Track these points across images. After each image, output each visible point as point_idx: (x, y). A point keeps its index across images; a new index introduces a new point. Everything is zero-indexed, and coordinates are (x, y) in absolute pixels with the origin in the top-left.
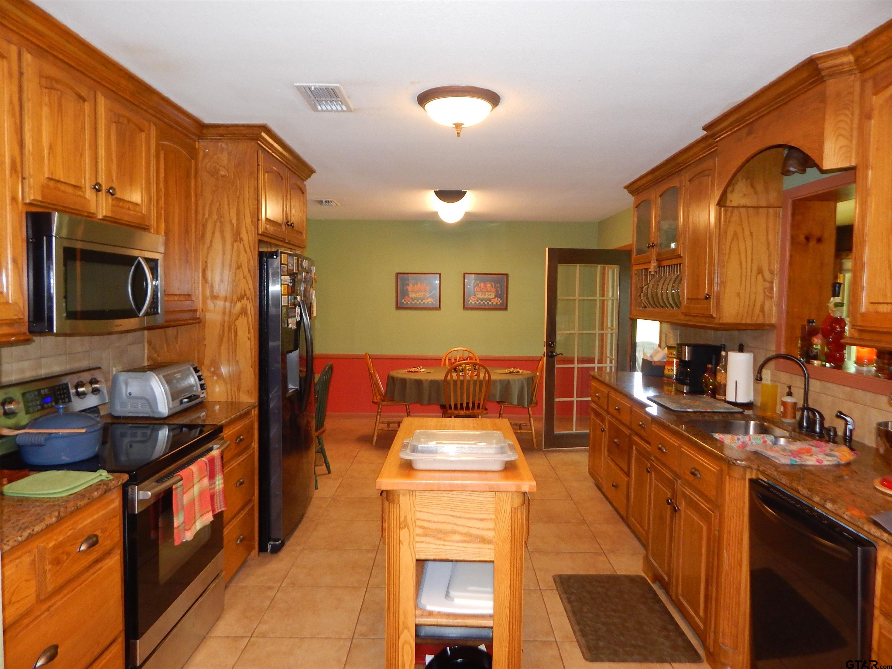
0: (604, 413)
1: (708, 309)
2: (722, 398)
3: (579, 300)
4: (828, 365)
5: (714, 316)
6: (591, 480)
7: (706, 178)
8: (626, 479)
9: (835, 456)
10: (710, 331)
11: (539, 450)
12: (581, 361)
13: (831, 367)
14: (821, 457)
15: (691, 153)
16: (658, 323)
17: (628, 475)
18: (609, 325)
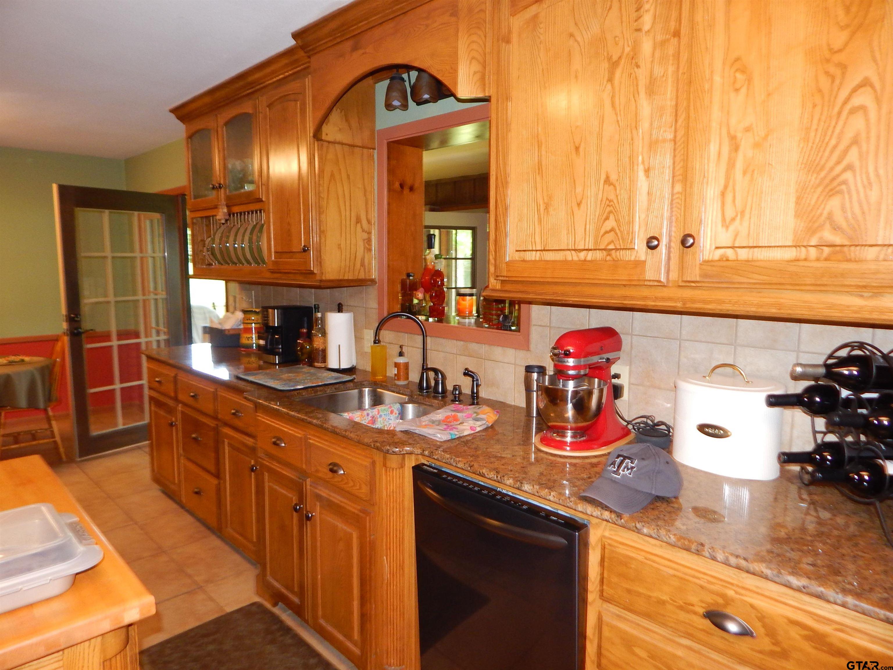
0: (171, 403)
1: (307, 262)
2: (323, 365)
3: (113, 257)
4: (431, 320)
5: (315, 272)
6: (156, 486)
7: (293, 103)
8: (215, 481)
9: (482, 419)
10: (295, 289)
11: (70, 460)
12: (121, 335)
13: (435, 321)
14: (471, 423)
15: (268, 70)
16: (223, 282)
17: (218, 475)
18: (152, 288)
